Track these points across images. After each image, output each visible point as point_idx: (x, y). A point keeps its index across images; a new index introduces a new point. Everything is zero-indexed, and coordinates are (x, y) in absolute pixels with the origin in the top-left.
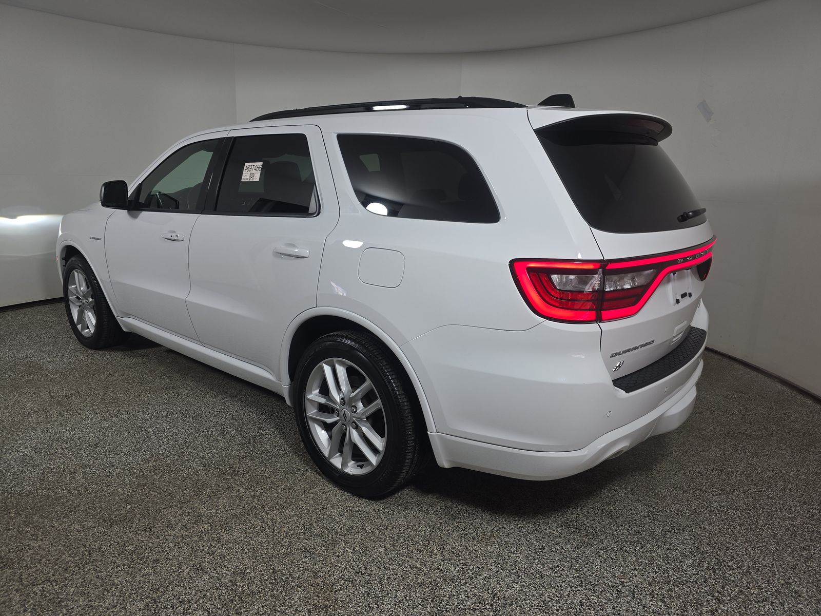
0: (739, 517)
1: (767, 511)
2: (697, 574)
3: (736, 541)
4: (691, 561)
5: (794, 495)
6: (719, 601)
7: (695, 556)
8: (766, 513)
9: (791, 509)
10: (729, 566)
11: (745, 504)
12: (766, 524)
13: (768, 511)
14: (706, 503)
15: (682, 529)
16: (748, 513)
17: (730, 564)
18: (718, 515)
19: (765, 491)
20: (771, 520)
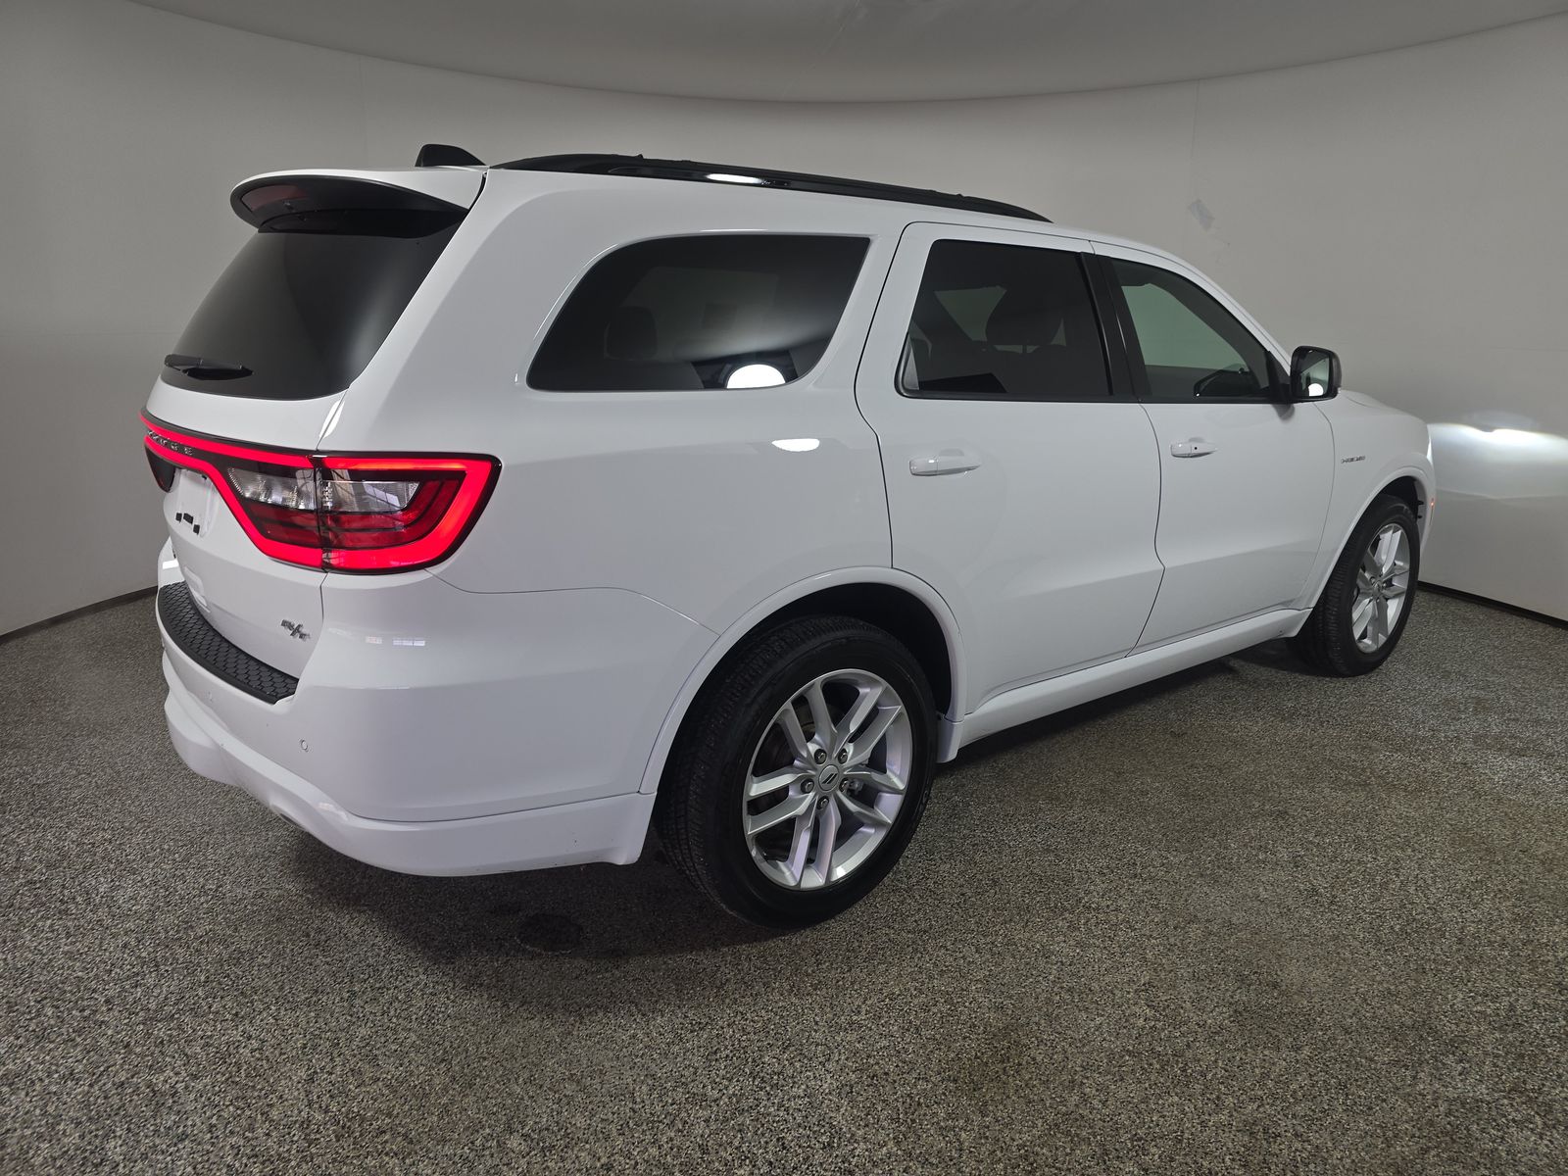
0: (94, 991)
1: (53, 1042)
2: (80, 885)
3: (65, 953)
4: (101, 890)
5: (23, 1129)
6: (31, 882)
7: (102, 897)
8: (53, 1036)
9: (10, 1085)
10: (48, 918)
11: (102, 1022)
12: (39, 1016)
13: (52, 1046)
14: (167, 971)
15: (154, 909)
16: (84, 1010)
17: (49, 922)
18: (128, 967)
19: (91, 1086)
20: (34, 1031)
